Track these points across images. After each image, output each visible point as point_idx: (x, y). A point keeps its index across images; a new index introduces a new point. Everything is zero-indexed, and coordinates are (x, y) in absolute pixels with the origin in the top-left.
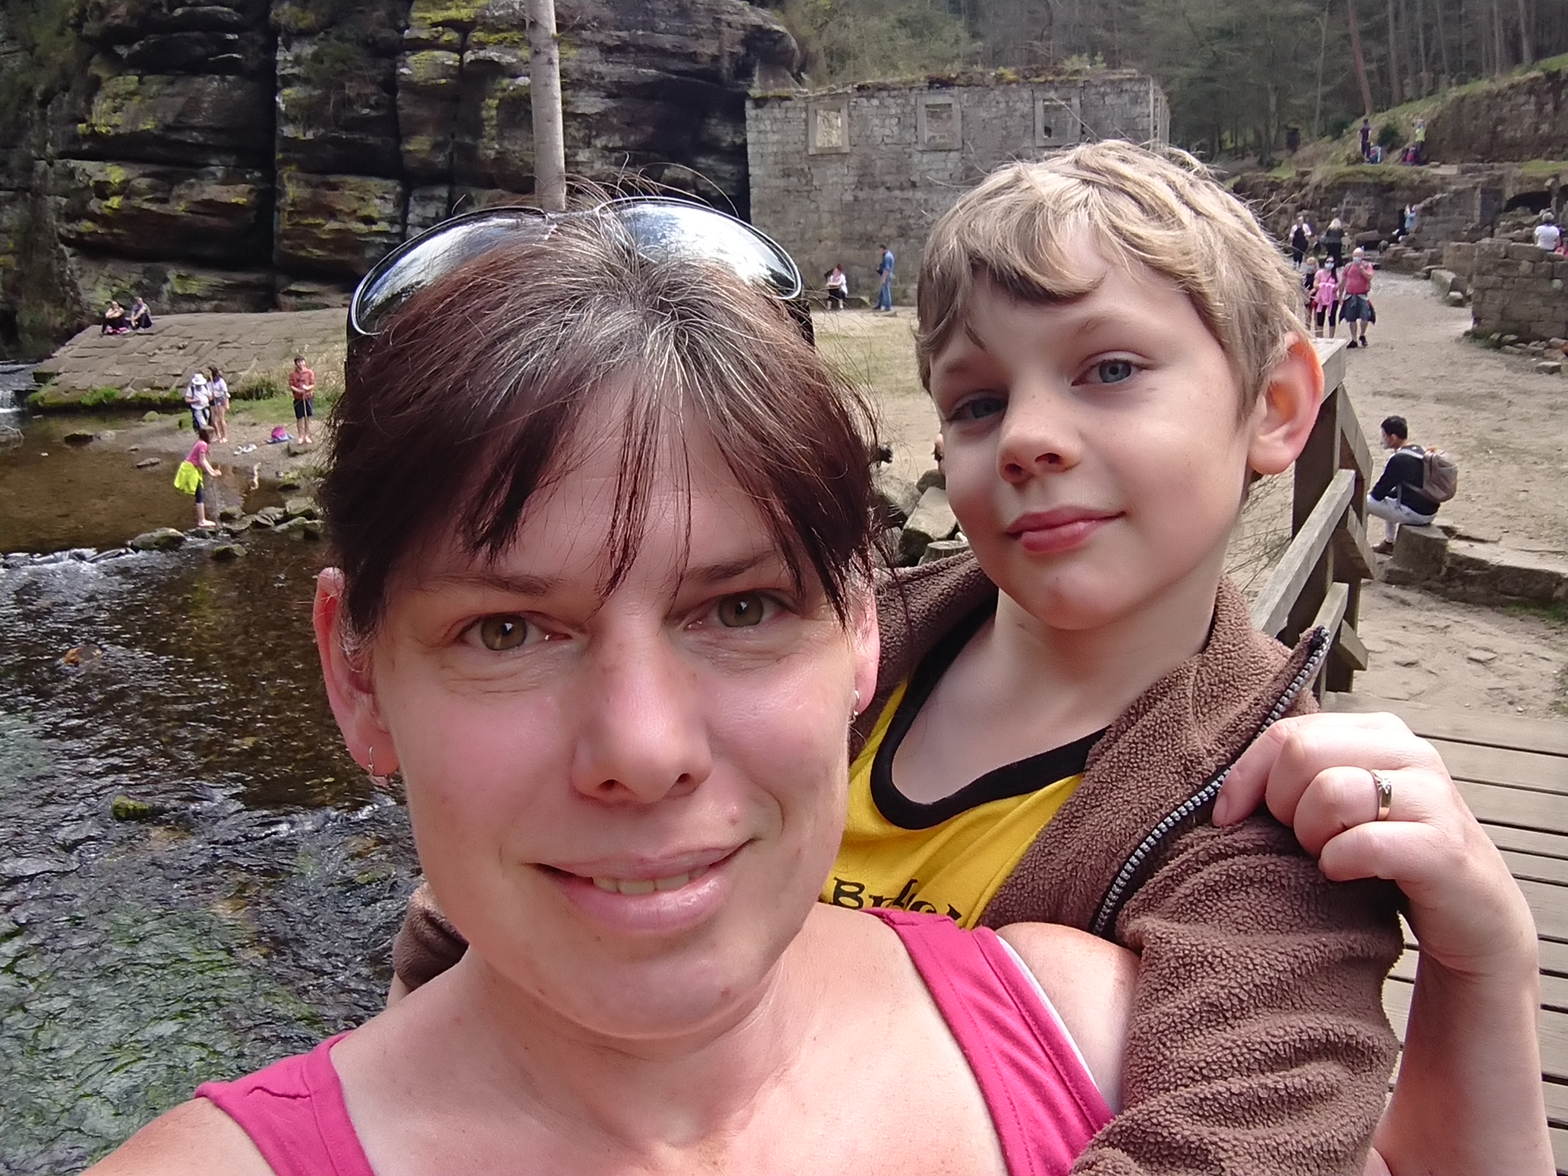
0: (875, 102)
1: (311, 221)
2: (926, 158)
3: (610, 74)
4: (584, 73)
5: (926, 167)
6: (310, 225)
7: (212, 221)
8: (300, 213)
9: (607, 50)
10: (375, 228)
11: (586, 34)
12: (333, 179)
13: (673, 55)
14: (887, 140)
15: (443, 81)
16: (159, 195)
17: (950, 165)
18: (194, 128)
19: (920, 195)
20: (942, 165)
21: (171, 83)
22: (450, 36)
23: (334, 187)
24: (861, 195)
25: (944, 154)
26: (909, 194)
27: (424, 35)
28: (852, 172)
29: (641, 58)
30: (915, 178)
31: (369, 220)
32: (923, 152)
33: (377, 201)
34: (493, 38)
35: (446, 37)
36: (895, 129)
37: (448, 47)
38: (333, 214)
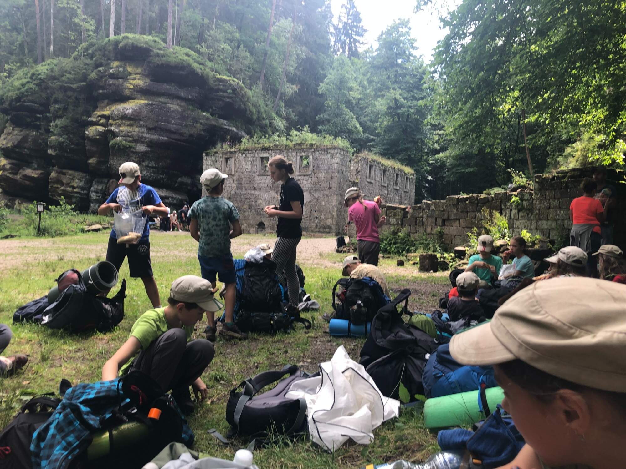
0: (244, 155)
1: (56, 186)
2: (260, 178)
3: (149, 138)
4: (139, 137)
5: (259, 182)
6: (55, 187)
7: (27, 183)
8: (53, 183)
9: (149, 129)
10: (75, 190)
11: (141, 122)
12: (64, 171)
13: (175, 133)
14: (247, 171)
15: (98, 137)
16: (13, 171)
17: (267, 181)
18: (25, 148)
19: (257, 193)
20: (265, 181)
21: (21, 131)
22: (103, 121)
23: (64, 174)
24: (237, 192)
25: (265, 177)
26: (253, 192)
27: (94, 120)
28: (235, 182)
29: (162, 133)
30: (255, 186)
31: (73, 187)
32: (258, 175)
33: (77, 181)
34: (114, 122)
35: (101, 121)
36: (250, 166)
37: (102, 125)
38: (62, 184)
